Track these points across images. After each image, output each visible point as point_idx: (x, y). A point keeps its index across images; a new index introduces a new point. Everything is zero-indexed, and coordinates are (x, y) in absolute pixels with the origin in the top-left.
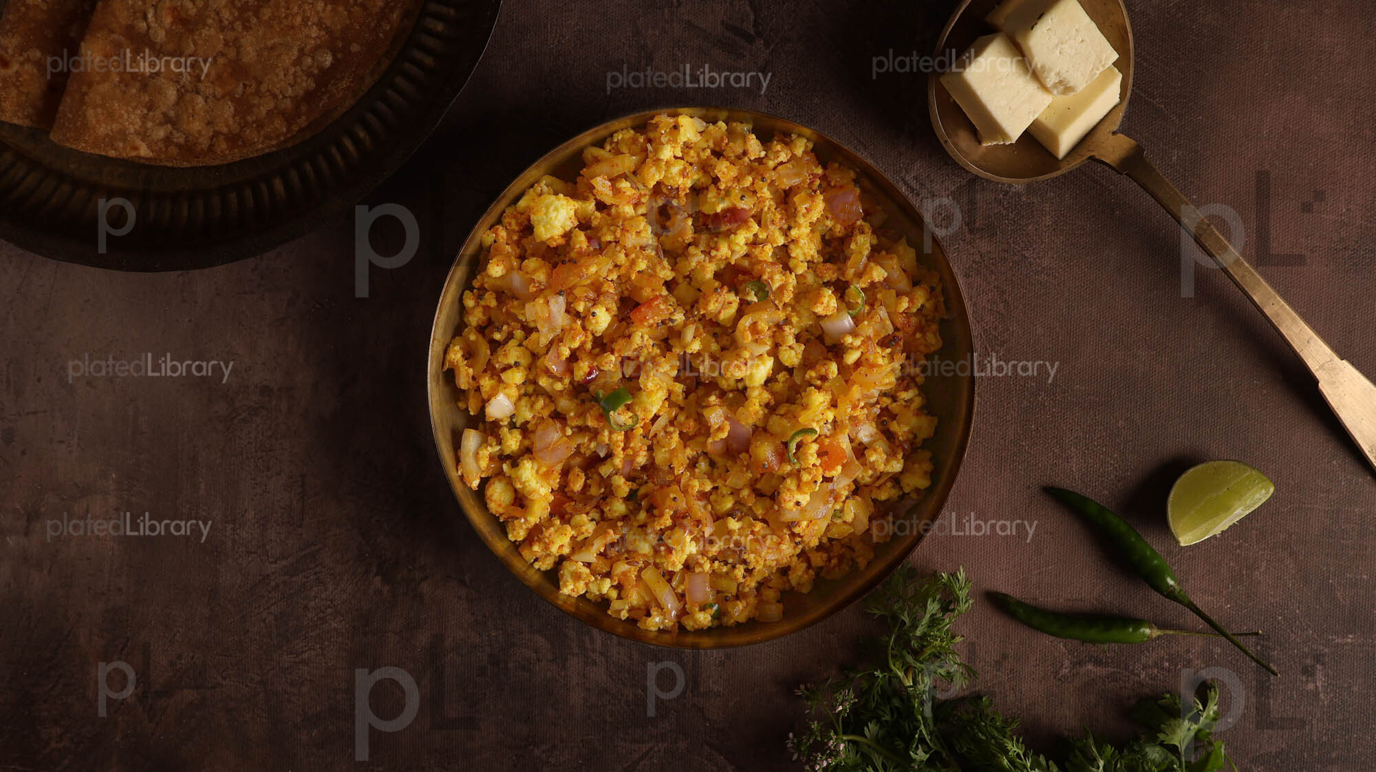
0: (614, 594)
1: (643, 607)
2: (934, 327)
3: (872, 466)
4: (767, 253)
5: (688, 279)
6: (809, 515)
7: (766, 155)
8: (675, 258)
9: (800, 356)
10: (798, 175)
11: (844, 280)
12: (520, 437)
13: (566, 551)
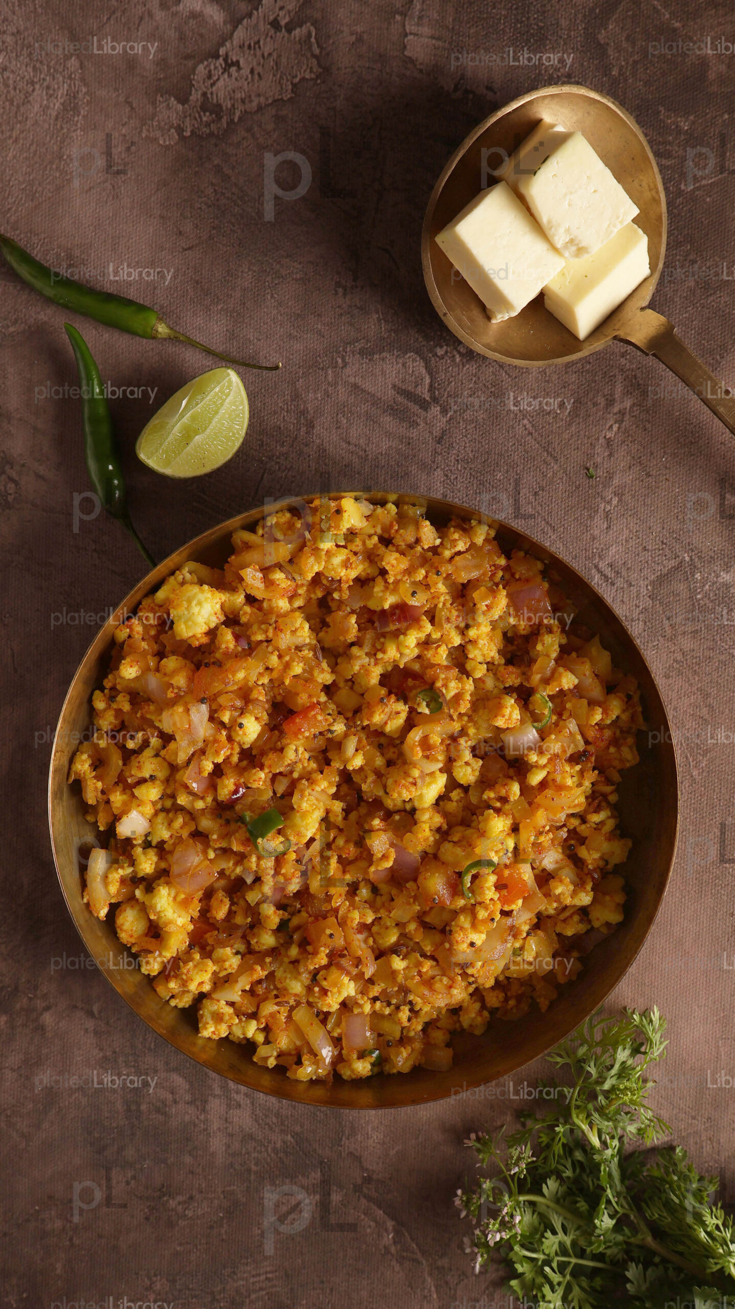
0: (260, 1038)
1: (293, 1052)
2: (630, 740)
3: (558, 899)
4: (442, 655)
5: (350, 683)
6: (485, 955)
7: (442, 543)
8: (336, 659)
9: (477, 773)
10: (478, 567)
11: (528, 686)
12: (155, 859)
13: (206, 988)
